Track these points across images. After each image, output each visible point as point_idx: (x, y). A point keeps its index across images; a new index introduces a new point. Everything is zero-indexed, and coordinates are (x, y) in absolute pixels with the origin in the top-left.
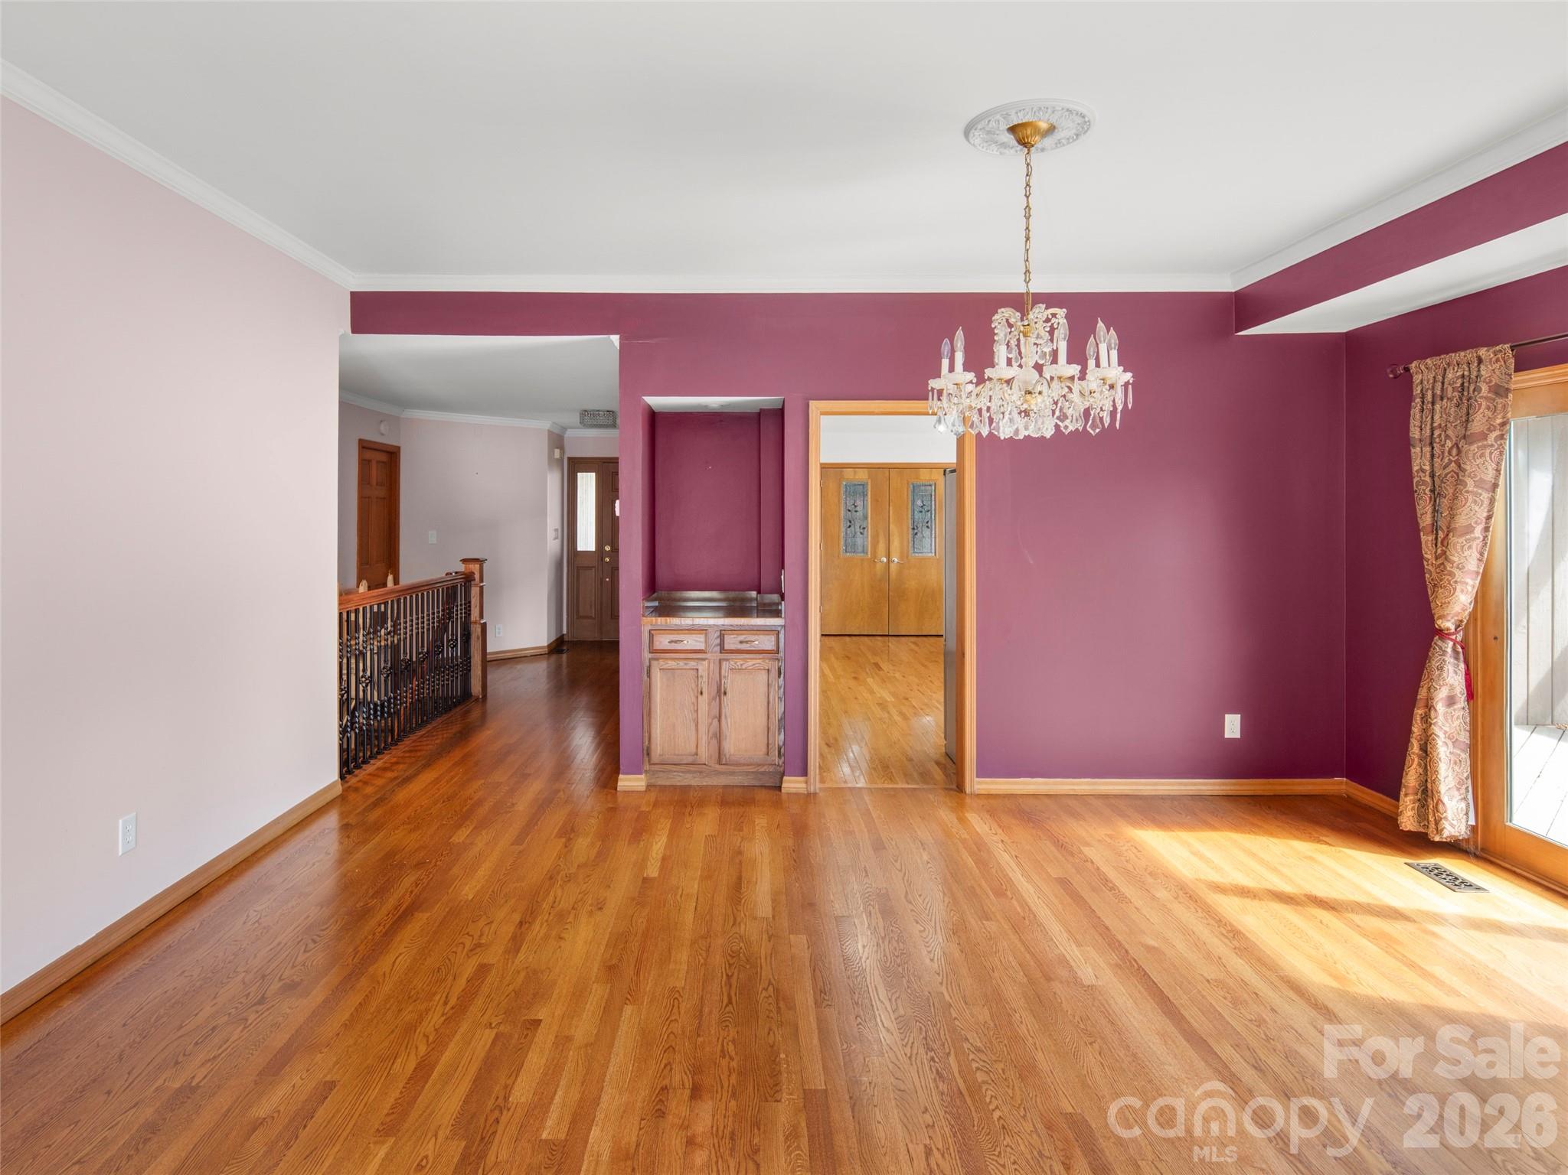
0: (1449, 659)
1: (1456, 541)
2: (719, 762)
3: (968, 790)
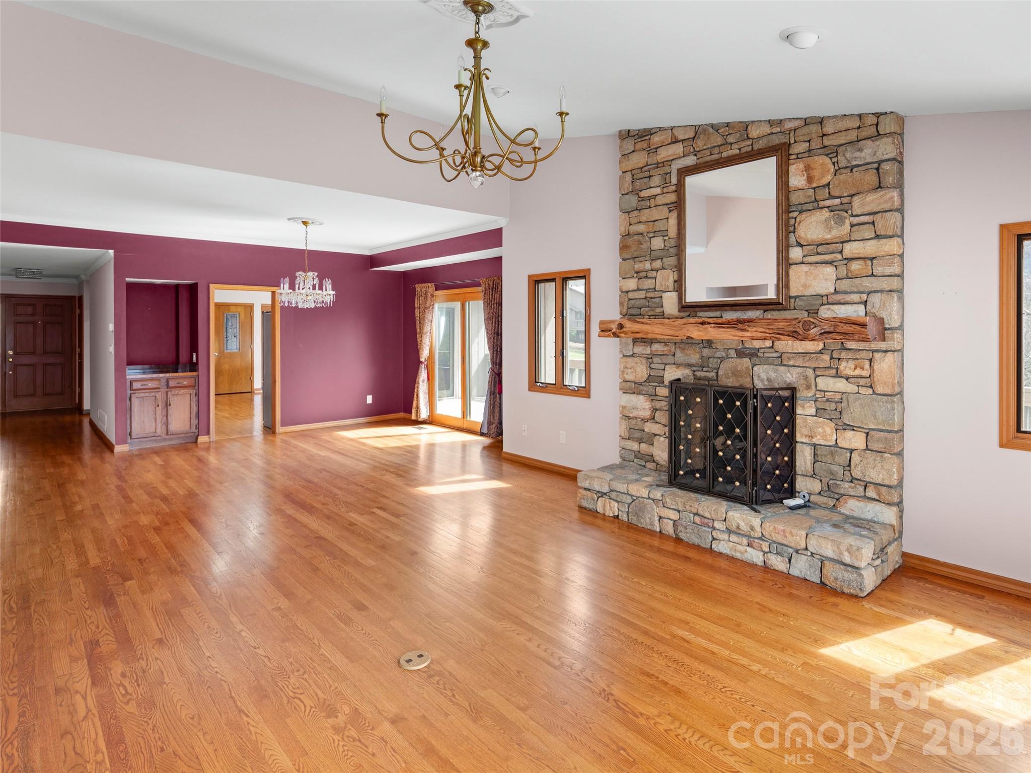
0: (423, 369)
1: (424, 336)
2: (167, 434)
3: (277, 432)
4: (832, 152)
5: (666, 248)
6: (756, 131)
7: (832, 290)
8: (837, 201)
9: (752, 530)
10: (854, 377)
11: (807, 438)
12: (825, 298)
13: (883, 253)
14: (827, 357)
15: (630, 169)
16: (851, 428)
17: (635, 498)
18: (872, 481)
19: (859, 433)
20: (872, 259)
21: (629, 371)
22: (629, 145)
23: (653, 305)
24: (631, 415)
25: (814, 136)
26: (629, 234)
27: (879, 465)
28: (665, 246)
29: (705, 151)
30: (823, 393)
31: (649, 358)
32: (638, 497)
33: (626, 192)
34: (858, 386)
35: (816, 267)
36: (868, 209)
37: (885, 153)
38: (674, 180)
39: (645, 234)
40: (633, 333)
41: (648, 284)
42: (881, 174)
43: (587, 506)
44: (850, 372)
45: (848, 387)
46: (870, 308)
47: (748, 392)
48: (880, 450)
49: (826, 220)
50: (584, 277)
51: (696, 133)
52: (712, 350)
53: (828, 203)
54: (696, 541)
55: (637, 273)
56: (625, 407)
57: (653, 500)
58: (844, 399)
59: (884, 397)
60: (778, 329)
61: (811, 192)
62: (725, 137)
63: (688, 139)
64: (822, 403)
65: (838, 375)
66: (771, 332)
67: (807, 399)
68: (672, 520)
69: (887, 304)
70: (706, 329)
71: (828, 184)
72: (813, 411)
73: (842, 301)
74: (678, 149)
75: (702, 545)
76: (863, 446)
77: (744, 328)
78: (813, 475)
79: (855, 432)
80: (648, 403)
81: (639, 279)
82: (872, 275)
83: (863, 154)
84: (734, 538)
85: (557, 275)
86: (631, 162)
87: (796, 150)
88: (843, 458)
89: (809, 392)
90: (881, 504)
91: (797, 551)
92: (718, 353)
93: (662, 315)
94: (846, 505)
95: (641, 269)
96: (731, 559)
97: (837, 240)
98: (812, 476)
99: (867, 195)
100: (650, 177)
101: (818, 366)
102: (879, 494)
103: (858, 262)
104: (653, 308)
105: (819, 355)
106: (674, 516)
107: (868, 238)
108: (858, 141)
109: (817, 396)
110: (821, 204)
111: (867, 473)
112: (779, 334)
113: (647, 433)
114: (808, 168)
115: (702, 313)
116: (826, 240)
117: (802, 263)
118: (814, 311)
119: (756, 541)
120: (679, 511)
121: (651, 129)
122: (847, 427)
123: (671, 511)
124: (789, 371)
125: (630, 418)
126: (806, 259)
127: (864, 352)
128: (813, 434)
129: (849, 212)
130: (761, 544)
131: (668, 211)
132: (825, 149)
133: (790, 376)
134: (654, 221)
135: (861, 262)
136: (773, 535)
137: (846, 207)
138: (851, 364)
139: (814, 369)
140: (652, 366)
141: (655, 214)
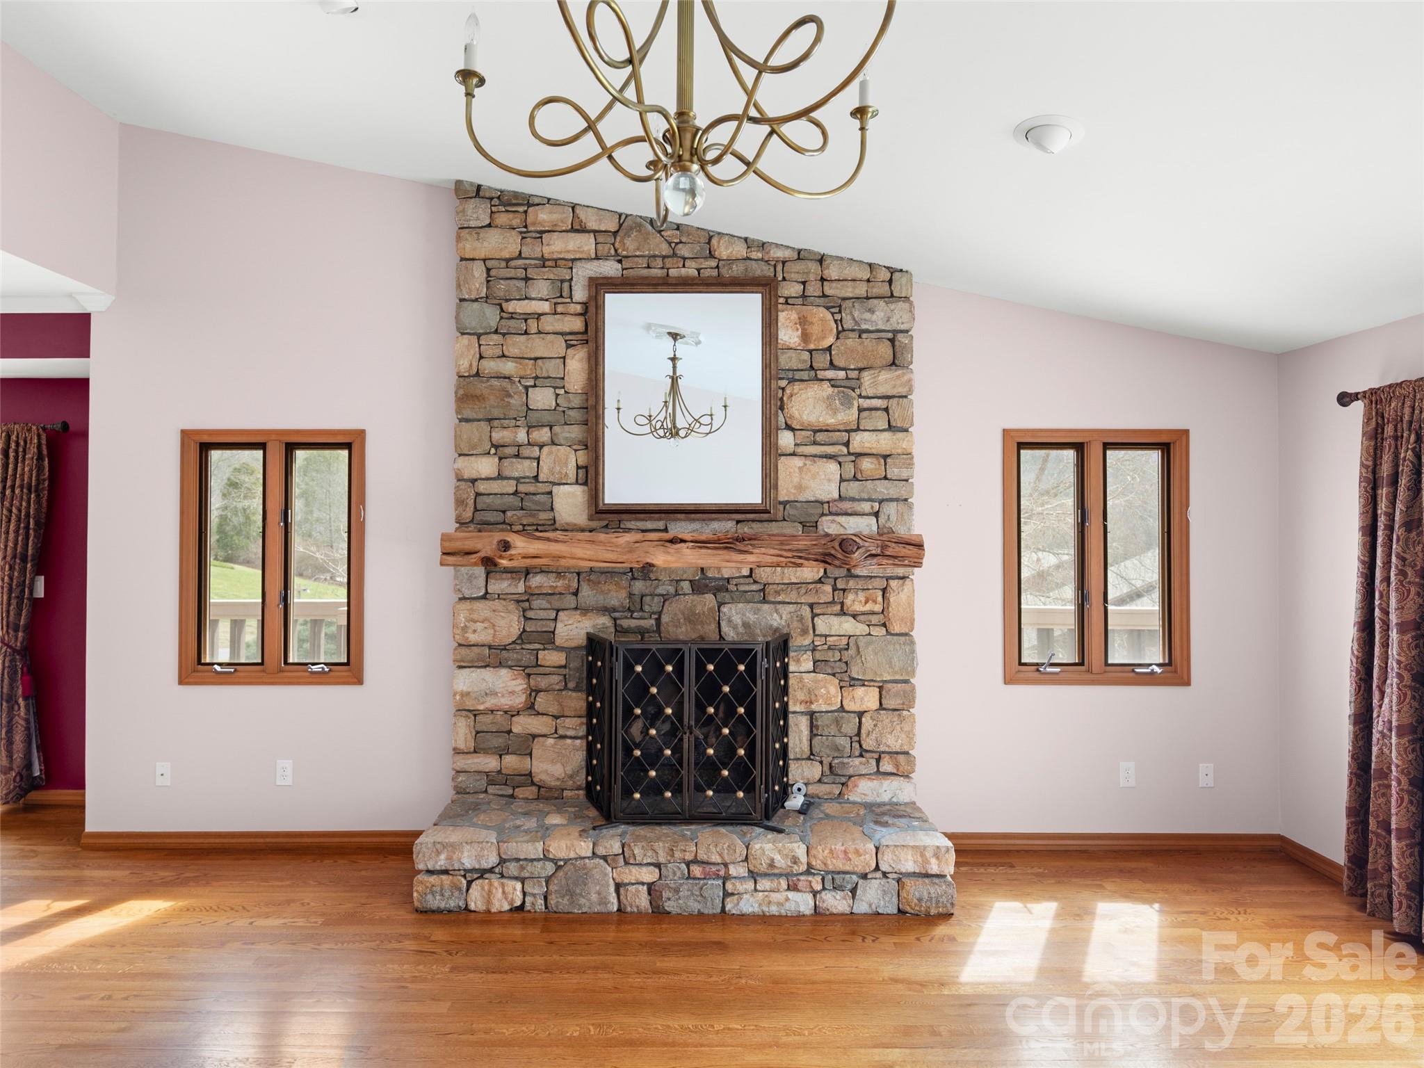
4: (836, 307)
5: (561, 409)
6: (727, 248)
7: (837, 496)
8: (842, 374)
9: (795, 863)
10: (863, 614)
11: (803, 705)
12: (826, 506)
13: (900, 451)
14: (828, 588)
15: (483, 256)
16: (861, 683)
17: (562, 863)
18: (887, 749)
19: (872, 688)
20: (885, 457)
21: (479, 626)
22: (479, 213)
23: (534, 507)
24: (481, 707)
25: (812, 277)
26: (477, 374)
27: (898, 727)
28: (558, 405)
29: (640, 260)
30: (823, 639)
31: (523, 601)
32: (566, 861)
33: (473, 297)
34: (869, 626)
35: (815, 462)
36: (882, 390)
37: (900, 321)
38: (580, 294)
39: (517, 379)
40: (524, 557)
41: (524, 468)
42: (897, 347)
43: (443, 905)
44: (858, 608)
45: (856, 628)
46: (884, 522)
47: (758, 648)
48: (897, 707)
49: (828, 398)
50: (348, 446)
51: (620, 227)
52: (649, 583)
53: (830, 374)
54: (694, 906)
55: (496, 447)
56: (468, 694)
57: (605, 858)
58: (851, 644)
59: (901, 638)
60: (798, 551)
61: (806, 356)
62: (673, 245)
63: (605, 231)
64: (823, 652)
65: (843, 613)
66: (789, 554)
67: (800, 649)
68: (643, 884)
69: (906, 517)
70: (678, 551)
71: (829, 349)
72: (810, 666)
73: (849, 511)
74: (586, 244)
75: (706, 912)
76: (876, 705)
77: (746, 549)
78: (811, 756)
79: (866, 688)
80: (520, 681)
81: (500, 459)
82: (885, 478)
83: (874, 317)
84: (764, 884)
85: (273, 437)
86: (486, 244)
87: (786, 292)
88: (850, 727)
89: (804, 639)
90: (898, 778)
91: (864, 876)
92: (661, 588)
93: (553, 525)
94: (856, 789)
95: (507, 441)
96: (763, 919)
97: (842, 428)
98: (809, 759)
99: (880, 372)
100: (527, 279)
101: (818, 601)
102: (897, 766)
103: (869, 460)
104: (533, 513)
105: (819, 585)
106: (649, 875)
107: (881, 428)
108: (868, 298)
109: (816, 643)
110: (821, 374)
111: (884, 741)
112: (800, 557)
113: (518, 735)
114: (803, 321)
115: (633, 523)
116: (828, 425)
117: (794, 454)
118: (811, 524)
119: (802, 878)
120: (658, 866)
121: (530, 196)
122: (854, 682)
123: (644, 869)
124: (777, 611)
125: (475, 714)
126: (801, 450)
127: (878, 579)
128: (813, 698)
129: (858, 391)
130: (810, 882)
131: (564, 344)
132: (826, 300)
133: (775, 618)
134: (536, 359)
135: (874, 460)
136: (829, 862)
137: (853, 383)
138: (862, 596)
139: (811, 606)
140: (530, 614)
141: (539, 347)
